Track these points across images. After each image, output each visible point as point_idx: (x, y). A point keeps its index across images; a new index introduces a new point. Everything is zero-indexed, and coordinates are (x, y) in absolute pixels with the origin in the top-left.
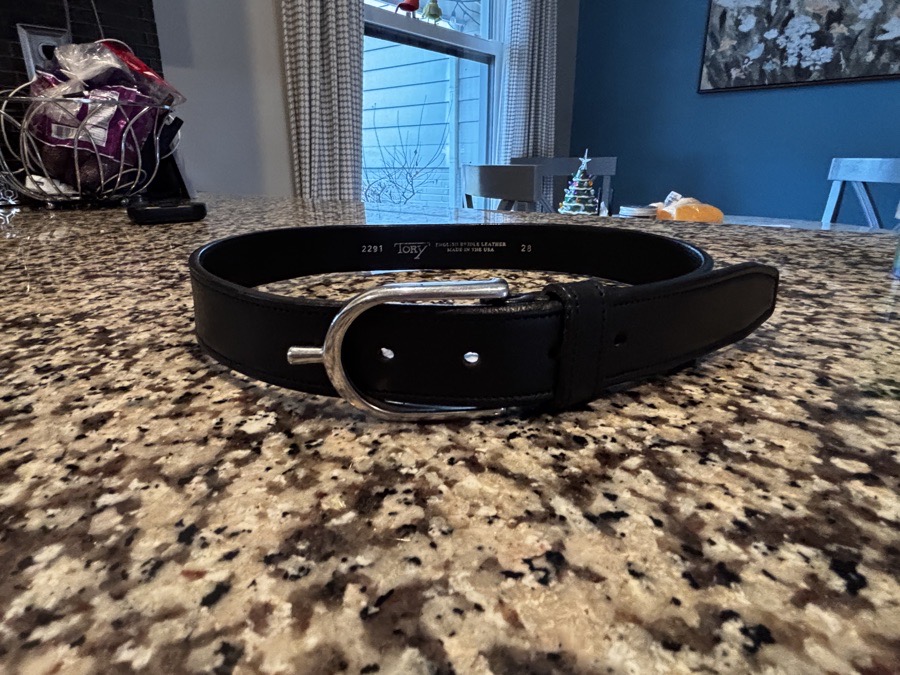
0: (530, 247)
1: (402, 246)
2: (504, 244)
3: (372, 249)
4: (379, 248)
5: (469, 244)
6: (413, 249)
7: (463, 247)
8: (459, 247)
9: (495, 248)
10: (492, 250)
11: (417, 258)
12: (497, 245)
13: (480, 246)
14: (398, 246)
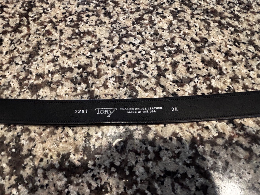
0: (176, 109)
1: (100, 110)
2: (161, 108)
3: (81, 112)
4: (85, 111)
5: (141, 109)
6: (106, 111)
7: (137, 111)
8: (135, 110)
9: (156, 110)
10: (155, 111)
11: (109, 116)
12: (157, 108)
13: (147, 110)
14: (97, 110)
